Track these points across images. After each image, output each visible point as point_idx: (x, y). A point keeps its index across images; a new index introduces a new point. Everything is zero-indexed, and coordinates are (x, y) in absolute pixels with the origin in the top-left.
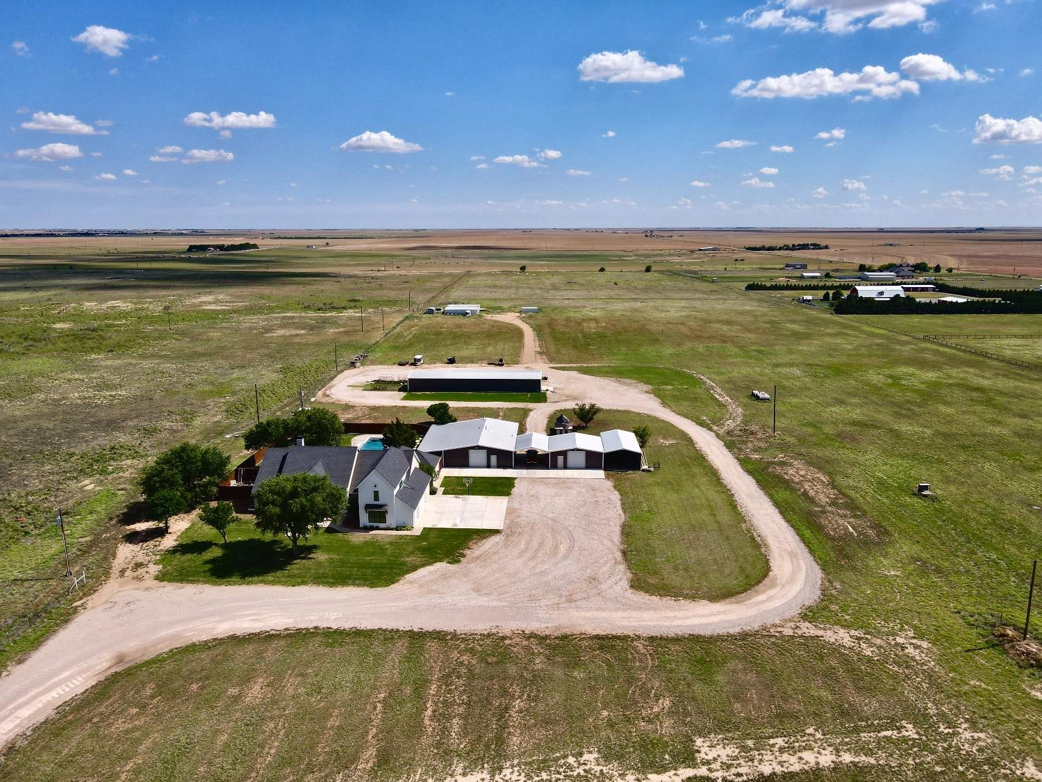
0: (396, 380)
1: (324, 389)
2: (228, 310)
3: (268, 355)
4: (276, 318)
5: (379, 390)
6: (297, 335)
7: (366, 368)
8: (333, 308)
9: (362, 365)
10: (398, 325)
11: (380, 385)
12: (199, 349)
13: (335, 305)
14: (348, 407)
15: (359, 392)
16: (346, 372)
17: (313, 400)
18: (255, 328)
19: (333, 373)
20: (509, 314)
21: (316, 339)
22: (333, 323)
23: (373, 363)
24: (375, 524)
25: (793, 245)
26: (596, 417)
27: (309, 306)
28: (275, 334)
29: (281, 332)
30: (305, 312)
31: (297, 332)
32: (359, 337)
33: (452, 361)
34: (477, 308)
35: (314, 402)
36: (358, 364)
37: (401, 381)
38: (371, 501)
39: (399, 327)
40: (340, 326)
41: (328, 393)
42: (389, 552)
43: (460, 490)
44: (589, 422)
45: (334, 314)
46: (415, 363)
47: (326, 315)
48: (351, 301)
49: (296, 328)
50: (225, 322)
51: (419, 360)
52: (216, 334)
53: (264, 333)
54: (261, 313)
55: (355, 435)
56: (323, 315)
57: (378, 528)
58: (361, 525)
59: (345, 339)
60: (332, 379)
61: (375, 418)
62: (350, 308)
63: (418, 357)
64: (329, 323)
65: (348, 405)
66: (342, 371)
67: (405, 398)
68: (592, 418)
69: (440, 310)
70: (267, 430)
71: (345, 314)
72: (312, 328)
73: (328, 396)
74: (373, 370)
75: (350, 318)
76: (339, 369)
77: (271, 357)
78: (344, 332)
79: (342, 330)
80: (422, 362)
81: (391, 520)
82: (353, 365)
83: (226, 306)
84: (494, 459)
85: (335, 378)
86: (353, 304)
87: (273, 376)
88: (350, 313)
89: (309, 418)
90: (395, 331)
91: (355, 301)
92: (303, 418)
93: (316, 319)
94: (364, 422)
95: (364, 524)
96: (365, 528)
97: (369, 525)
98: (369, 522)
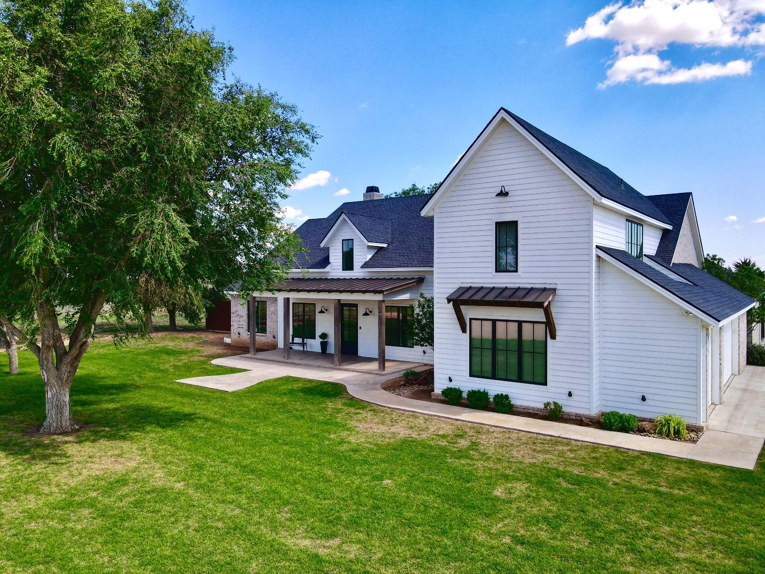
95: (450, 380)
96: (452, 397)
97: (468, 384)
98: (471, 376)
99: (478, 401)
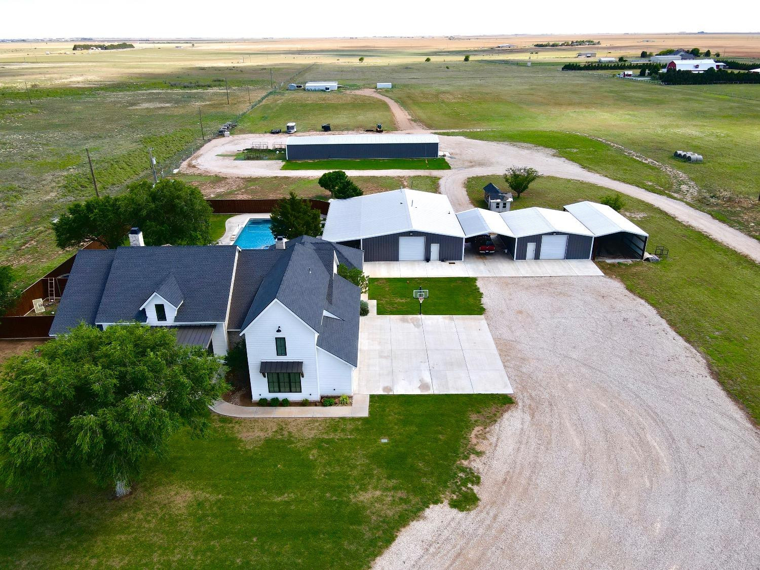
0: (271, 148)
1: (189, 159)
2: (95, 88)
3: (131, 126)
4: (143, 95)
5: (253, 159)
6: (162, 108)
7: (236, 137)
8: (198, 86)
9: (231, 134)
10: (263, 99)
11: (253, 154)
12: (56, 121)
13: (201, 83)
14: (218, 179)
15: (229, 162)
16: (214, 142)
17: (175, 171)
18: (120, 102)
19: (199, 142)
20: (366, 90)
21: (181, 111)
22: (200, 97)
23: (243, 132)
24: (281, 396)
25: (572, 42)
26: (532, 185)
27: (175, 85)
28: (140, 107)
29: (146, 105)
30: (171, 89)
31: (162, 105)
32: (226, 110)
33: (326, 129)
34: (333, 85)
35: (177, 174)
36: (227, 133)
37: (276, 150)
38: (272, 356)
39: (264, 101)
40: (205, 100)
41: (194, 163)
42: (319, 473)
43: (402, 305)
44: (522, 192)
45: (200, 90)
46: (288, 131)
47: (191, 91)
48: (215, 81)
49: (160, 102)
50: (90, 97)
51: (292, 127)
52: (78, 107)
53: (128, 106)
54: (128, 91)
55: (230, 216)
56: (190, 91)
57: (285, 403)
58: (256, 397)
59: (213, 111)
60: (198, 148)
61: (253, 192)
62: (215, 86)
63: (290, 124)
64: (195, 98)
65: (219, 177)
66: (209, 140)
67: (284, 168)
68: (526, 187)
69: (301, 87)
70: (87, 218)
71: (210, 91)
72: (177, 102)
73: (194, 167)
74: (244, 139)
75: (215, 94)
76: (206, 138)
77: (133, 128)
78: (211, 105)
79: (208, 103)
80: (295, 130)
81: (311, 388)
82: (221, 134)
83: (94, 84)
84: (435, 249)
85: (201, 147)
86: (217, 83)
87: (131, 146)
88: (215, 90)
89: (154, 197)
90: (261, 104)
91: (219, 81)
92: (143, 197)
93: (183, 95)
94: (240, 197)
95: (260, 395)
96: (263, 403)
97: (270, 396)
98: (269, 392)
99: (275, 403)
